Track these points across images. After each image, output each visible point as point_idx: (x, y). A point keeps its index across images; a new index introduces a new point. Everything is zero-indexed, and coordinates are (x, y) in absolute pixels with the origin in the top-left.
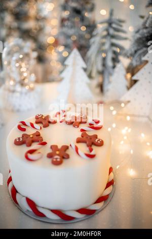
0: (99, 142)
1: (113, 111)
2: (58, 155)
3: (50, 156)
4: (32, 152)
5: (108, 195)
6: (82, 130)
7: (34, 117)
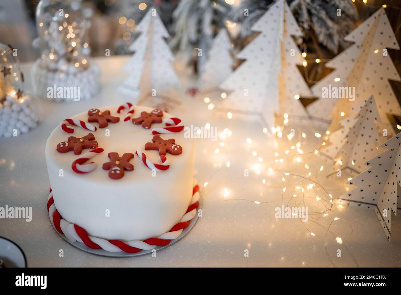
0: (176, 149)
1: (208, 104)
2: (118, 166)
3: (107, 167)
4: (82, 161)
5: (189, 222)
6: (155, 133)
7: (87, 112)
